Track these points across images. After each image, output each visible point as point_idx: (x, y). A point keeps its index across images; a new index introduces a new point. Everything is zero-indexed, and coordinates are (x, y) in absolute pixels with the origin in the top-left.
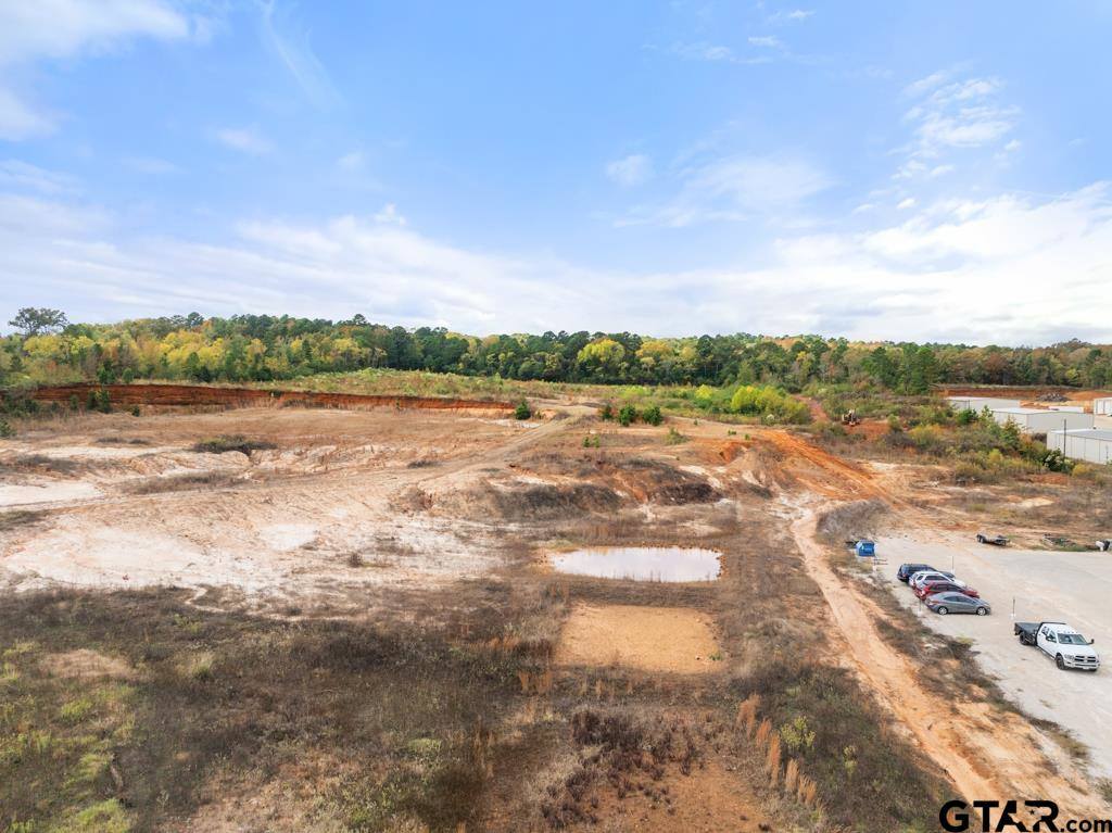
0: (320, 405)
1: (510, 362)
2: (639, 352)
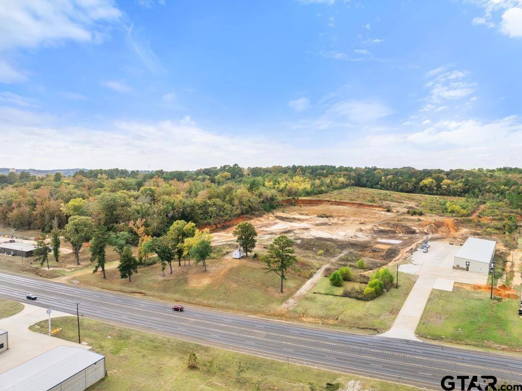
0: (339, 205)
1: (396, 185)
2: (442, 184)
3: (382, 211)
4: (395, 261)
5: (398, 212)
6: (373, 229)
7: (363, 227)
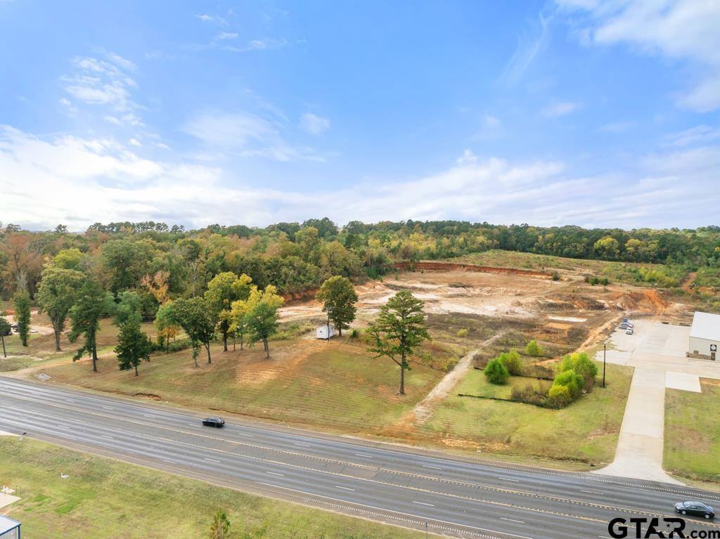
0: (479, 271)
1: (559, 248)
2: (626, 245)
3: (547, 279)
4: (586, 346)
5: (570, 280)
6: (538, 303)
7: (522, 300)
